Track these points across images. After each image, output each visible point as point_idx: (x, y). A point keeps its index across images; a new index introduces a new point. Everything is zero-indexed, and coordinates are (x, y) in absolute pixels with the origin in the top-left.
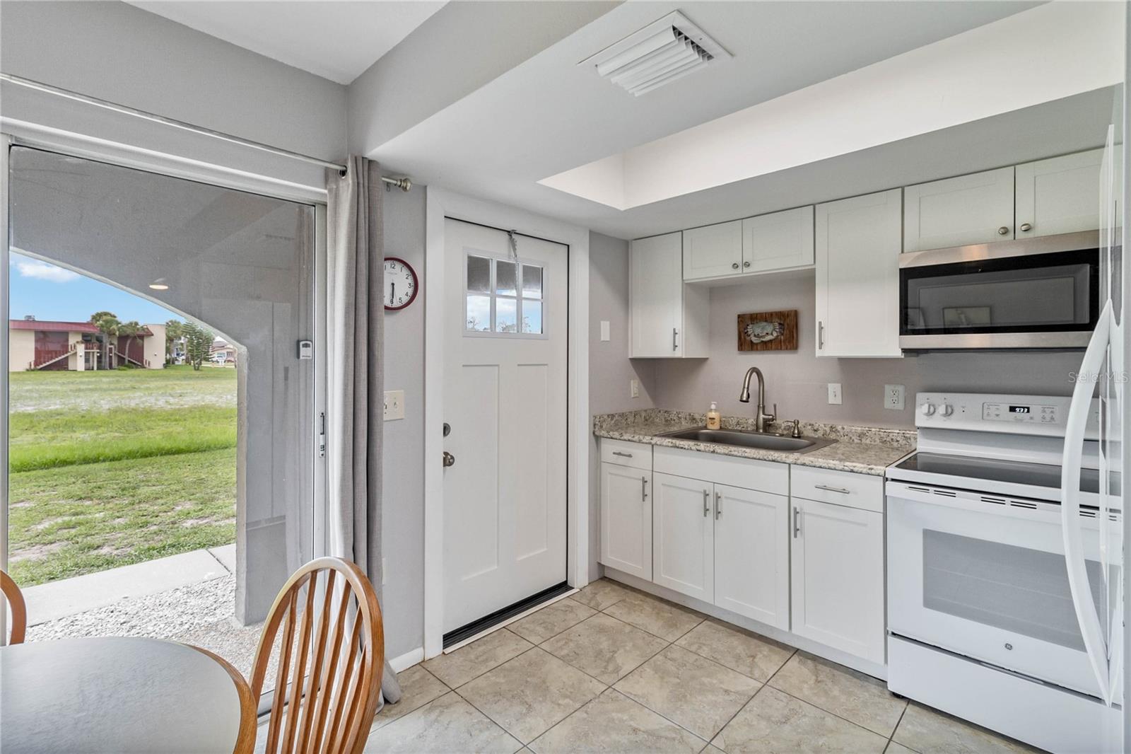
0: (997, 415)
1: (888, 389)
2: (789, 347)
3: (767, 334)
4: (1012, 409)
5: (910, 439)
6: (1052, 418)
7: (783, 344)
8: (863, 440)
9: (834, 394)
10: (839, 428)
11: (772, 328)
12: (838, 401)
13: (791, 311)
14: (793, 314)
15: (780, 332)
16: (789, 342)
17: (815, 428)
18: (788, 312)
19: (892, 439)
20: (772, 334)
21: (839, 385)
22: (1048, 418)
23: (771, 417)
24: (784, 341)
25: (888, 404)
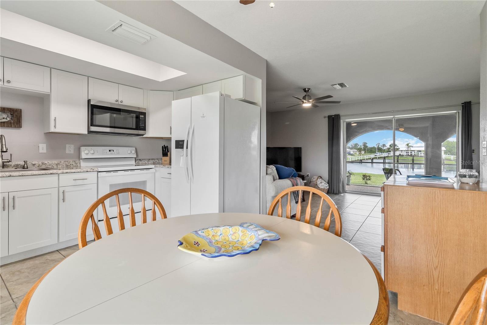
0: (106, 153)
1: (67, 146)
2: (17, 126)
3: (4, 118)
4: (110, 151)
5: (77, 163)
6: (119, 153)
7: (12, 124)
8: (58, 166)
9: (43, 148)
10: (46, 162)
11: (7, 116)
12: (45, 151)
13: (19, 109)
14: (19, 111)
15: (11, 119)
16: (17, 124)
17: (34, 164)
18: (16, 109)
19: (71, 164)
20: (6, 119)
21: (46, 144)
22: (118, 153)
23: (8, 160)
24: (13, 123)
25: (67, 152)
